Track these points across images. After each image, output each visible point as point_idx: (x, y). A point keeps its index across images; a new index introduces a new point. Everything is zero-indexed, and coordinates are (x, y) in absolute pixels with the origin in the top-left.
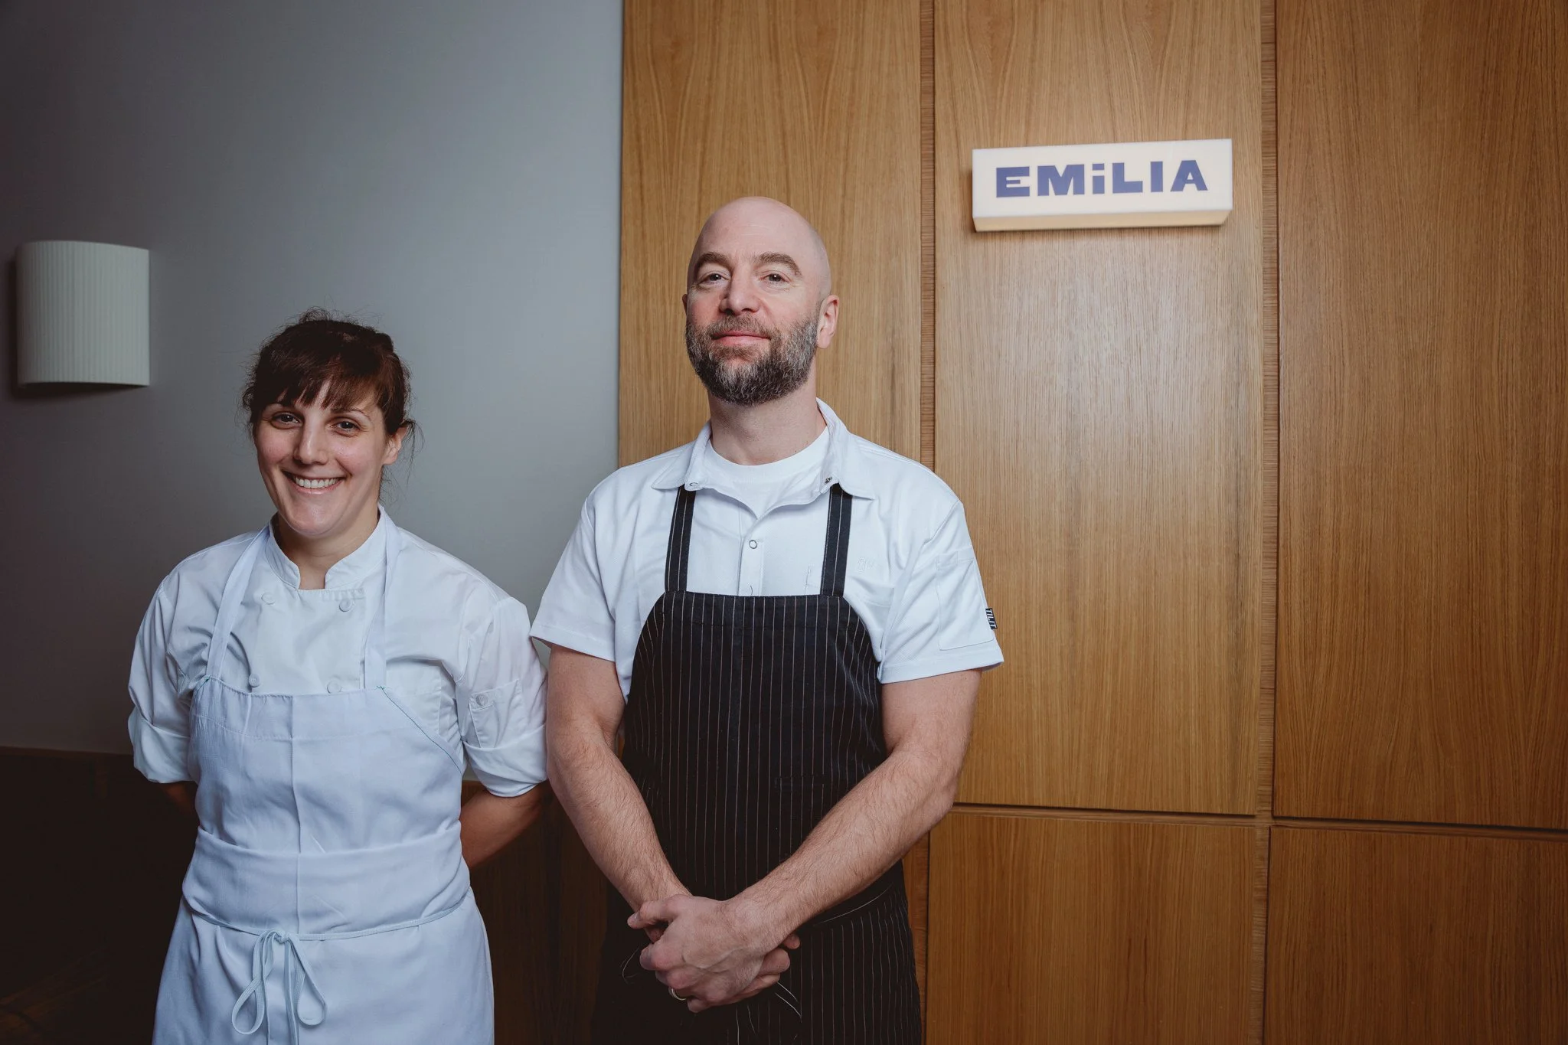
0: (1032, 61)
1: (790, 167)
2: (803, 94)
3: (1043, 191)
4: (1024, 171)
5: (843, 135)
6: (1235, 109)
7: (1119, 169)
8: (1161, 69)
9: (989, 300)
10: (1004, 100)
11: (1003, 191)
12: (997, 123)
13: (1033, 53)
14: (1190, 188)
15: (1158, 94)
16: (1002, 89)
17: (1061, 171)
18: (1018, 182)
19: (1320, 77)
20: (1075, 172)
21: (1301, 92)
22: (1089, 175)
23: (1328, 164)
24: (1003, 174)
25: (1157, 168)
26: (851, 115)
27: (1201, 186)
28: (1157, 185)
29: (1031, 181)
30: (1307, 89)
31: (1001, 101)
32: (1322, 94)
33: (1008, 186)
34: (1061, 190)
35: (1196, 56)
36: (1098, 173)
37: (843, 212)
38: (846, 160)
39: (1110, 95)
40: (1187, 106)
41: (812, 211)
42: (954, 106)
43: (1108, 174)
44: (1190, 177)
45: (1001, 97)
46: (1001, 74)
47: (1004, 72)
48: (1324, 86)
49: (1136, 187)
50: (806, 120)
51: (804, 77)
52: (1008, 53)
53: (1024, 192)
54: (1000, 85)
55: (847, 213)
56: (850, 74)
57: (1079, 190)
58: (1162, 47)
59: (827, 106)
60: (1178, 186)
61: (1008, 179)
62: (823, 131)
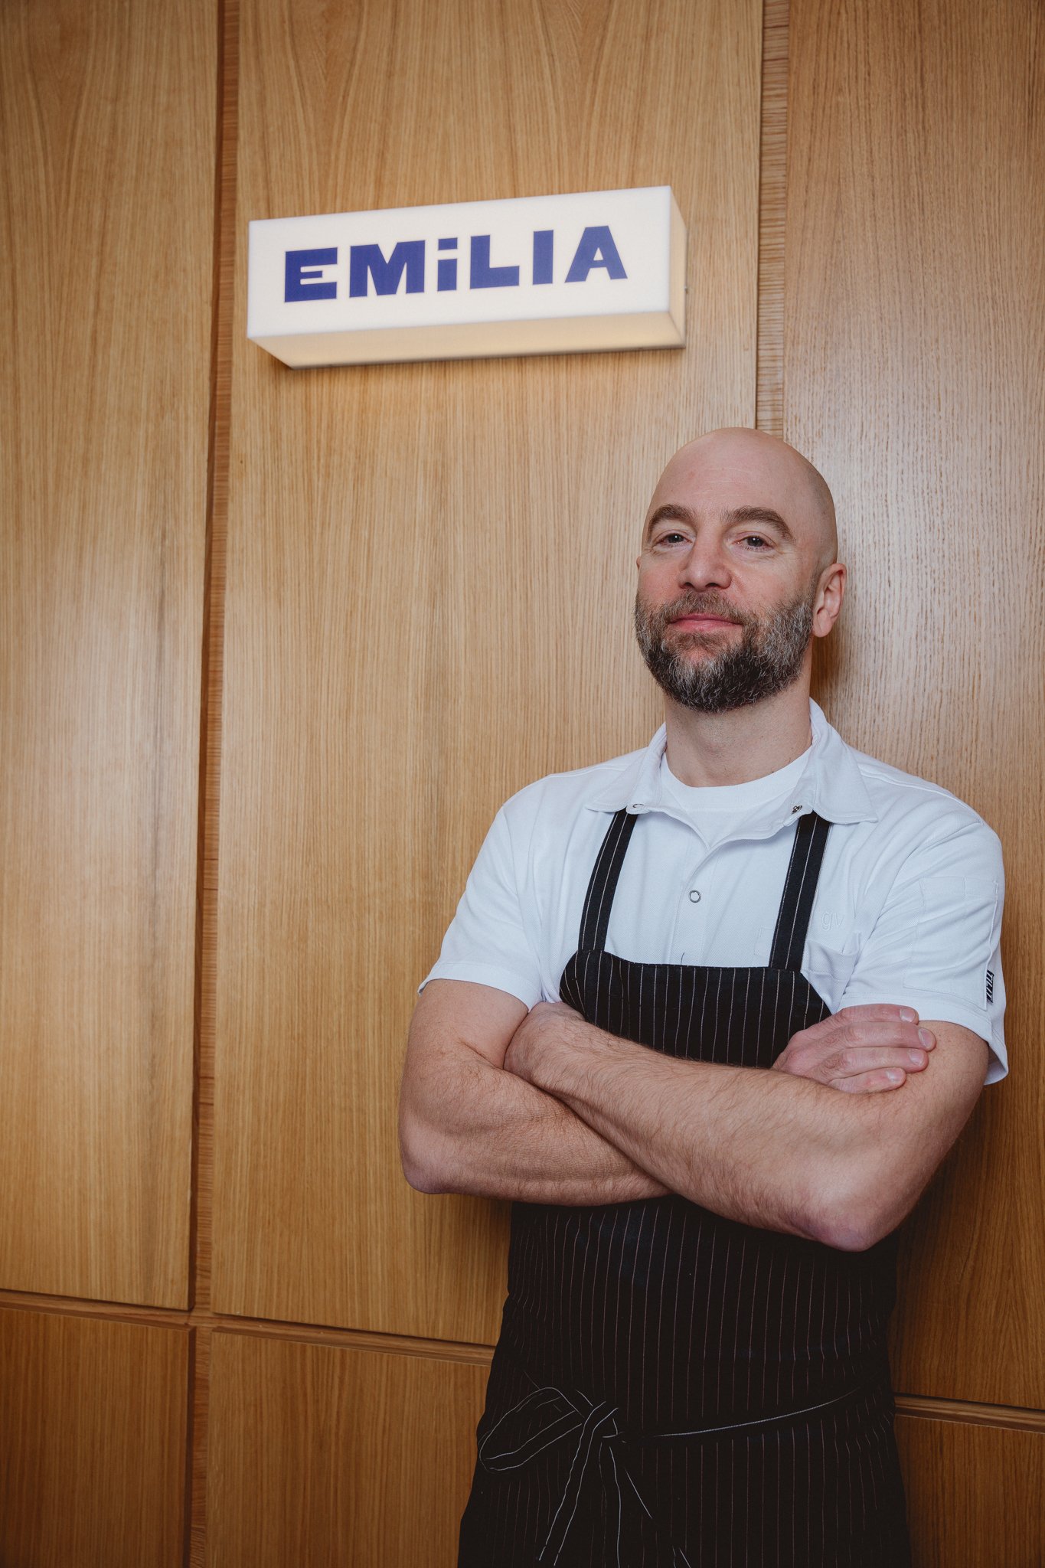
0: (390, 75)
1: (18, 266)
2: (39, 143)
3: (358, 289)
4: (328, 256)
5: (97, 213)
6: (714, 144)
7: (481, 246)
8: (595, 80)
9: (310, 480)
10: (344, 145)
11: (295, 291)
12: (331, 182)
13: (391, 63)
14: (598, 276)
15: (589, 124)
16: (341, 126)
17: (387, 254)
18: (319, 274)
19: (861, 82)
20: (411, 253)
21: (827, 111)
22: (433, 258)
23: (869, 234)
24: (295, 261)
25: (543, 242)
26: (109, 177)
27: (617, 270)
28: (543, 273)
29: (339, 273)
30: (837, 104)
31: (339, 146)
32: (862, 110)
33: (304, 282)
34: (386, 287)
35: (653, 55)
36: (448, 254)
37: (94, 339)
38: (101, 253)
39: (511, 128)
40: (635, 144)
41: (48, 338)
42: (266, 158)
43: (462, 256)
44: (598, 256)
45: (339, 142)
46: (341, 98)
47: (344, 97)
48: (867, 97)
49: (508, 277)
50: (43, 187)
51: (40, 114)
52: (352, 63)
53: (328, 291)
54: (338, 117)
55: (101, 341)
56: (109, 108)
57: (416, 285)
58: (597, 41)
59: (74, 166)
60: (578, 272)
61: (304, 269)
62: (67, 205)
